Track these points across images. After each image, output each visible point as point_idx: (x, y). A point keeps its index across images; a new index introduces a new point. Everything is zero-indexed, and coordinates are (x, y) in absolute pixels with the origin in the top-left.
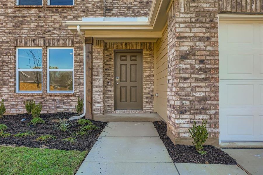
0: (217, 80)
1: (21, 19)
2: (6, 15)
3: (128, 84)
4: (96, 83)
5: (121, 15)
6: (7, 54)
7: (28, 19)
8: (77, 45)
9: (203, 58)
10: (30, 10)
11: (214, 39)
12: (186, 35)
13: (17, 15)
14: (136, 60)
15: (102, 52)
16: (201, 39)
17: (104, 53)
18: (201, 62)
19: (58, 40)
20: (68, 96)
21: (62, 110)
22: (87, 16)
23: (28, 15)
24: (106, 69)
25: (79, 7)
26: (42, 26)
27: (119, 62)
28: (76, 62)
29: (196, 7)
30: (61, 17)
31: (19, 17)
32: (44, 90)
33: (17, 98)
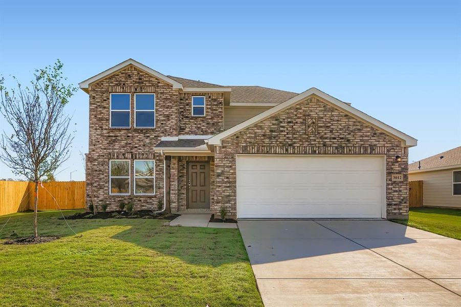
0: (235, 187)
1: (114, 138)
2: (101, 135)
3: (198, 188)
4: (172, 187)
5: (192, 133)
6: (102, 165)
7: (119, 138)
8: (158, 158)
9: (228, 176)
10: (120, 131)
11: (234, 167)
12: (220, 164)
13: (111, 135)
14: (204, 169)
15: (177, 163)
16: (227, 167)
17: (178, 164)
18: (227, 178)
19: (143, 154)
20: (150, 197)
21: (146, 208)
22: (165, 136)
23: (119, 135)
24: (180, 176)
25: (159, 129)
26: (130, 144)
27: (191, 170)
28: (157, 171)
29: (225, 151)
30: (145, 137)
31: (112, 136)
32: (131, 192)
33: (111, 199)
